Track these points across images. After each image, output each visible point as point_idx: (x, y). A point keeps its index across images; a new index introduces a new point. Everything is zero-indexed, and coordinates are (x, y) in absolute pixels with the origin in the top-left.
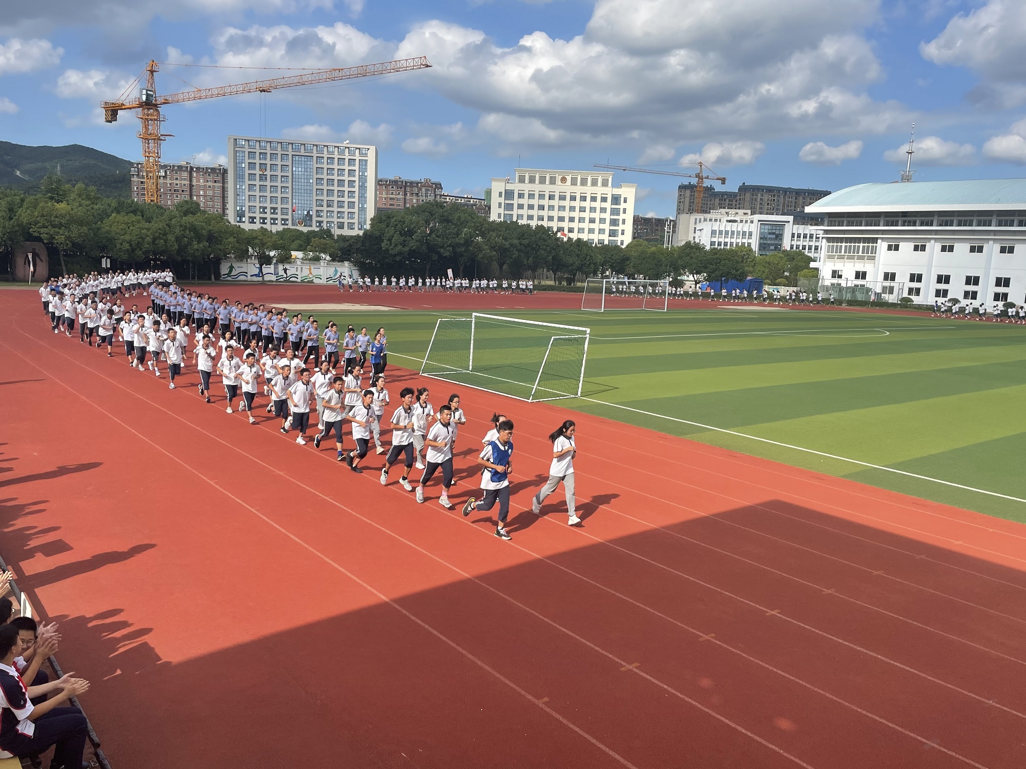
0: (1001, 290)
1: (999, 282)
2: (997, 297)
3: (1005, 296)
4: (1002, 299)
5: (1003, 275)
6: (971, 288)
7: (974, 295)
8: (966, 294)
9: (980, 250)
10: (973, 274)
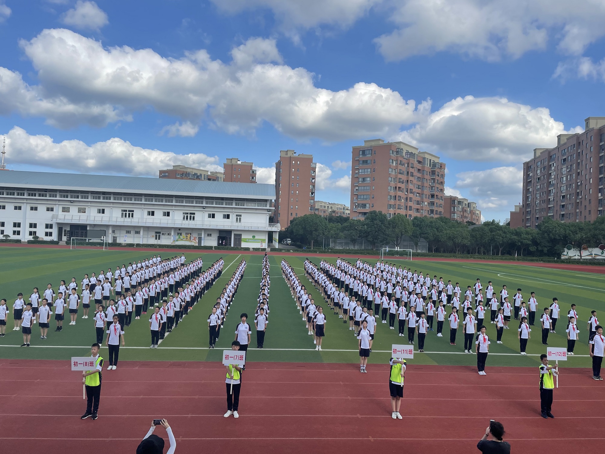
0: (33, 230)
1: (31, 226)
2: (31, 234)
3: (35, 233)
4: (33, 234)
5: (33, 222)
6: (17, 229)
7: (19, 233)
8: (14, 232)
9: (20, 208)
10: (17, 222)
